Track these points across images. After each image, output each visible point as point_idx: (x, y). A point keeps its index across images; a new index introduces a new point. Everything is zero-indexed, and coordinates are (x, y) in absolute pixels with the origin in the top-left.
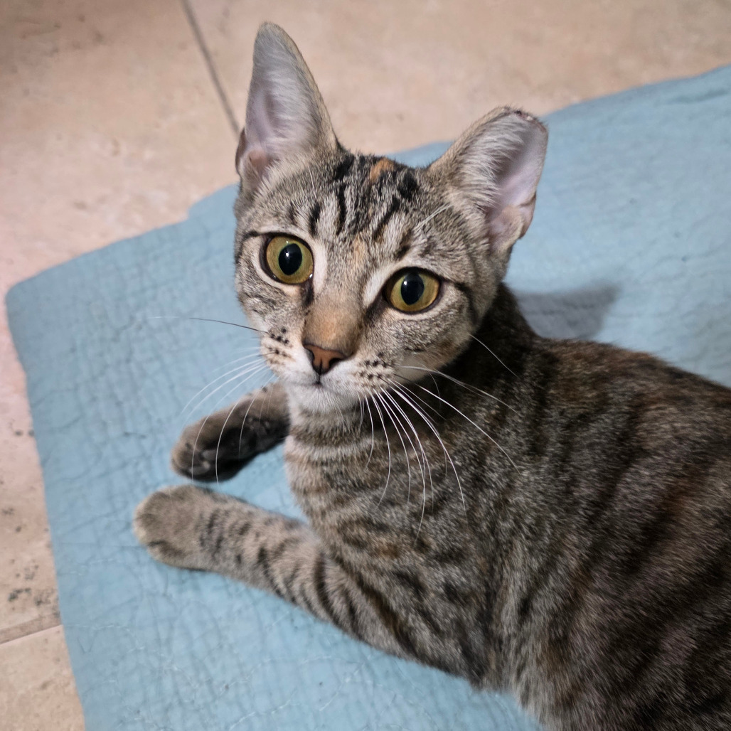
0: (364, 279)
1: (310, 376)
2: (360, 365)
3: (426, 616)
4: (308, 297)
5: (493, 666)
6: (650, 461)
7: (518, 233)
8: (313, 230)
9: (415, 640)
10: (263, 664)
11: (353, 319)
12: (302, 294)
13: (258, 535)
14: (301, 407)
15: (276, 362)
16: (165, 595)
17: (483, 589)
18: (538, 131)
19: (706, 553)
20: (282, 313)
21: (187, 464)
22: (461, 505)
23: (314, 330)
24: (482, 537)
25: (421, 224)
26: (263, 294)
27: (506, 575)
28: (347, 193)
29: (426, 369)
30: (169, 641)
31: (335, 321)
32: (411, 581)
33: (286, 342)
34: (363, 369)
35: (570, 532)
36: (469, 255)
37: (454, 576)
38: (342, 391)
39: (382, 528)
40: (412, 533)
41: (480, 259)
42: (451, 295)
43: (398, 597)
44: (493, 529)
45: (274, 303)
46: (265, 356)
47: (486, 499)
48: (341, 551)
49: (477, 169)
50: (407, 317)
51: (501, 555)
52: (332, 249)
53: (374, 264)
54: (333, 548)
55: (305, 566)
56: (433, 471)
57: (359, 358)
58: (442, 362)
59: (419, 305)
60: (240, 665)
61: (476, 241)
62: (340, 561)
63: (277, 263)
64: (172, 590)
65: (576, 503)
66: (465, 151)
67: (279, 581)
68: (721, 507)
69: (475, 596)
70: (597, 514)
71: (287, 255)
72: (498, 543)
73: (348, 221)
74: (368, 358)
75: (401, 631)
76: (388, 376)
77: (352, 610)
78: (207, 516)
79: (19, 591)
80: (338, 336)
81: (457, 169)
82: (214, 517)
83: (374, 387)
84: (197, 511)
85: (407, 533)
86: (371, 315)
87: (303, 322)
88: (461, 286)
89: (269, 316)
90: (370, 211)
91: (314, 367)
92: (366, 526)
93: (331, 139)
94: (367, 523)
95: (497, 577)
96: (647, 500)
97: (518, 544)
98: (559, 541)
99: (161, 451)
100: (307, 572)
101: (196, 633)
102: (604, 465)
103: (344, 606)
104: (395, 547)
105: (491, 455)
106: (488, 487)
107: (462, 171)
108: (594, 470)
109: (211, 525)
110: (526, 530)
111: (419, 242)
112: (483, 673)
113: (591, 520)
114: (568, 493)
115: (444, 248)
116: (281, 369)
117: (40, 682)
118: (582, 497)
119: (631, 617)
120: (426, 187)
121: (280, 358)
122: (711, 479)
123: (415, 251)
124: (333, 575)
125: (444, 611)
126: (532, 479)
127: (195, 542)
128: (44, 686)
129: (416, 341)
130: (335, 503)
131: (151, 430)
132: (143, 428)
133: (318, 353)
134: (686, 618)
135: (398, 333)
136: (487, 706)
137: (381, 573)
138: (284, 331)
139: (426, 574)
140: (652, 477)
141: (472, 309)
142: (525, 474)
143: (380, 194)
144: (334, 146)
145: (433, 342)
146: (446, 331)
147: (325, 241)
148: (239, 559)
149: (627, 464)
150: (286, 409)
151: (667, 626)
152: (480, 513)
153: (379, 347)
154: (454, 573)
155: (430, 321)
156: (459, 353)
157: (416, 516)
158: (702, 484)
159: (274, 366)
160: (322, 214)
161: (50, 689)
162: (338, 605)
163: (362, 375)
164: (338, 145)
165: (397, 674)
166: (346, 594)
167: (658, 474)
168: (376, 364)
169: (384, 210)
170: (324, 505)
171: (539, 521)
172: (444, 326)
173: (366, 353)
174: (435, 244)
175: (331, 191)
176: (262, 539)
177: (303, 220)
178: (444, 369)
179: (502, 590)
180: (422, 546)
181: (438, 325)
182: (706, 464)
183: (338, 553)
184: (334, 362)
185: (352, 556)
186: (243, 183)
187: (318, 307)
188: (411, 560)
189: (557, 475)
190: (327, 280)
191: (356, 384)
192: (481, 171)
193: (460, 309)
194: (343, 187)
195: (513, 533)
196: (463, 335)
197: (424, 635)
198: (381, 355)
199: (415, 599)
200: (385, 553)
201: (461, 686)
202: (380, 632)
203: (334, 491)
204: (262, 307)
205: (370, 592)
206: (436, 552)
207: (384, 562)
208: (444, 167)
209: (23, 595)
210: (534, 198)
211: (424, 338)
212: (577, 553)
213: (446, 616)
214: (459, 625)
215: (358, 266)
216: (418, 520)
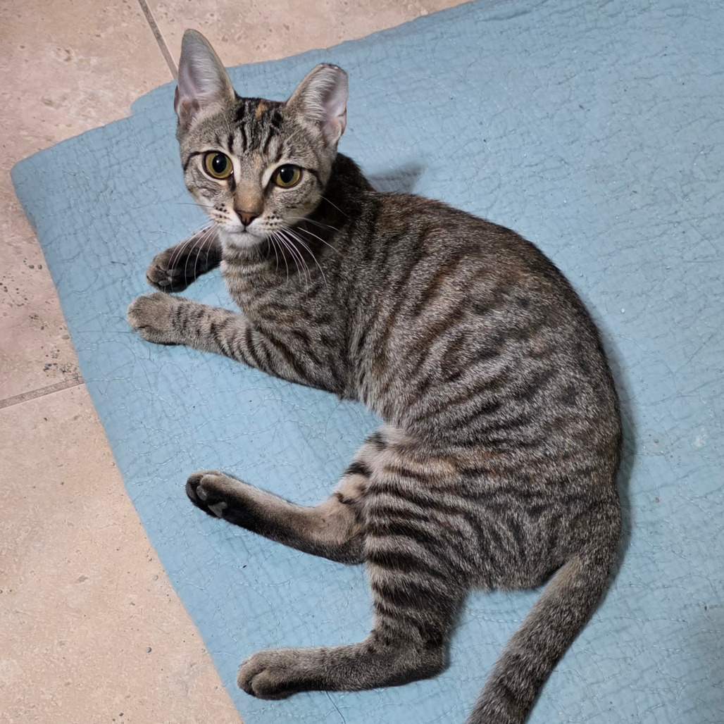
0: (261, 174)
1: (240, 227)
2: (265, 219)
3: (311, 354)
4: (233, 186)
5: (350, 382)
6: (429, 258)
7: (340, 133)
8: (231, 150)
9: (305, 369)
10: (215, 394)
11: (259, 195)
12: (229, 184)
13: (209, 317)
14: (228, 243)
15: (221, 222)
16: (150, 359)
17: (343, 337)
18: (342, 74)
19: (454, 304)
20: (220, 196)
21: (158, 279)
22: (327, 291)
23: (240, 203)
24: (341, 308)
25: (286, 141)
26: (208, 186)
27: (354, 327)
28: (246, 128)
29: (299, 218)
30: (155, 384)
31: (250, 197)
32: (302, 336)
33: (225, 211)
34: (267, 221)
35: (385, 299)
36: (314, 151)
37: (326, 330)
38: (257, 234)
39: (284, 308)
40: (301, 308)
41: (320, 152)
42: (307, 176)
43: (295, 346)
44: (346, 303)
45: (215, 190)
46: (214, 219)
47: (342, 287)
48: (260, 323)
49: (312, 99)
50: (285, 190)
51: (351, 317)
52: (242, 160)
53: (265, 166)
54: (255, 322)
55: (240, 332)
56: (312, 273)
57: (264, 215)
58: (308, 212)
59: (292, 182)
60: (201, 395)
61: (316, 142)
62: (260, 329)
63: (212, 167)
64: (154, 356)
65: (389, 283)
66: (304, 90)
67: (224, 342)
68: (464, 280)
69: (339, 341)
70: (400, 288)
71: (218, 161)
72: (349, 311)
73: (248, 144)
74: (269, 215)
75: (297, 365)
76: (280, 223)
77: (268, 355)
78: (176, 309)
79: (50, 365)
80: (253, 205)
81: (302, 100)
82: (180, 308)
83: (273, 230)
84: (169, 306)
85: (298, 309)
86: (267, 191)
87: (233, 199)
88: (311, 171)
89: (212, 199)
90: (259, 137)
91: (242, 222)
92: (274, 308)
93: (232, 93)
94: (274, 305)
95: (350, 329)
96: (426, 278)
97: (359, 308)
98: (379, 304)
99: (137, 273)
100: (241, 335)
101: (172, 378)
102: (405, 262)
103: (264, 353)
104: (292, 317)
105: (344, 262)
106: (343, 280)
107: (305, 101)
108: (400, 266)
109: (179, 313)
110: (363, 301)
111: (286, 150)
112: (345, 387)
113: (397, 291)
114: (385, 278)
115: (300, 151)
116: (223, 225)
117: (73, 416)
118: (392, 280)
119: (416, 339)
120: (286, 118)
121: (223, 220)
122: (459, 266)
123: (285, 156)
124: (257, 337)
125: (321, 351)
126: (366, 273)
127: (169, 325)
128: (76, 418)
129: (292, 202)
130: (256, 296)
131: (129, 260)
132: (123, 259)
133: (244, 215)
134: (443, 336)
135: (282, 200)
136: (347, 410)
137: (285, 333)
138: (223, 205)
139: (310, 331)
140: (429, 266)
141: (319, 182)
142: (363, 271)
143: (263, 127)
144: (234, 97)
145: (300, 202)
146: (306, 195)
147: (238, 156)
148: (198, 332)
149: (417, 261)
150: (220, 247)
151: (433, 341)
152: (340, 294)
153: (273, 209)
154: (326, 328)
155: (297, 191)
156: (315, 207)
157: (303, 299)
158: (455, 268)
159: (219, 224)
160: (234, 141)
161: (79, 419)
162: (260, 353)
163: (267, 224)
164: (236, 95)
165: (295, 394)
166: (264, 346)
167: (433, 265)
168: (273, 218)
169: (267, 135)
170: (249, 298)
171: (370, 294)
172: (304, 192)
173: (268, 212)
174: (295, 150)
175: (237, 127)
176: (212, 319)
177: (225, 145)
178: (309, 216)
179: (352, 335)
180: (307, 315)
181: (302, 193)
182: (458, 258)
183: (259, 325)
184: (252, 219)
185: (267, 325)
186: (180, 120)
187: (240, 191)
188: (301, 324)
189: (379, 270)
190: (242, 176)
191: (264, 229)
192: (314, 100)
193: (312, 183)
194: (243, 124)
195: (356, 304)
196: (316, 197)
197: (311, 365)
198: (275, 212)
199: (305, 346)
200: (286, 321)
201: (333, 398)
202: (286, 368)
203: (255, 289)
204: (209, 193)
205: (278, 344)
206: (315, 318)
207: (286, 327)
208: (294, 102)
209: (53, 367)
210: (346, 111)
211: (295, 200)
212: (388, 309)
213: (323, 353)
214: (330, 358)
215: (257, 167)
216: (305, 301)
